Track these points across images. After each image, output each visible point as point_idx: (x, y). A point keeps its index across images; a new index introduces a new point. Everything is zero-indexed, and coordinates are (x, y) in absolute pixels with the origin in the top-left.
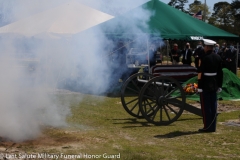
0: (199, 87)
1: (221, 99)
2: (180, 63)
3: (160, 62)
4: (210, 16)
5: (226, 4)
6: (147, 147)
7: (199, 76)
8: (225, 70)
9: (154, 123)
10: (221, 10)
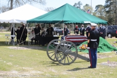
0: (88, 46)
1: (99, 52)
2: (79, 34)
3: (69, 34)
4: (93, 11)
5: (101, 6)
6: (63, 75)
7: (88, 41)
8: (101, 38)
9: (62, 64)
10: (99, 9)
